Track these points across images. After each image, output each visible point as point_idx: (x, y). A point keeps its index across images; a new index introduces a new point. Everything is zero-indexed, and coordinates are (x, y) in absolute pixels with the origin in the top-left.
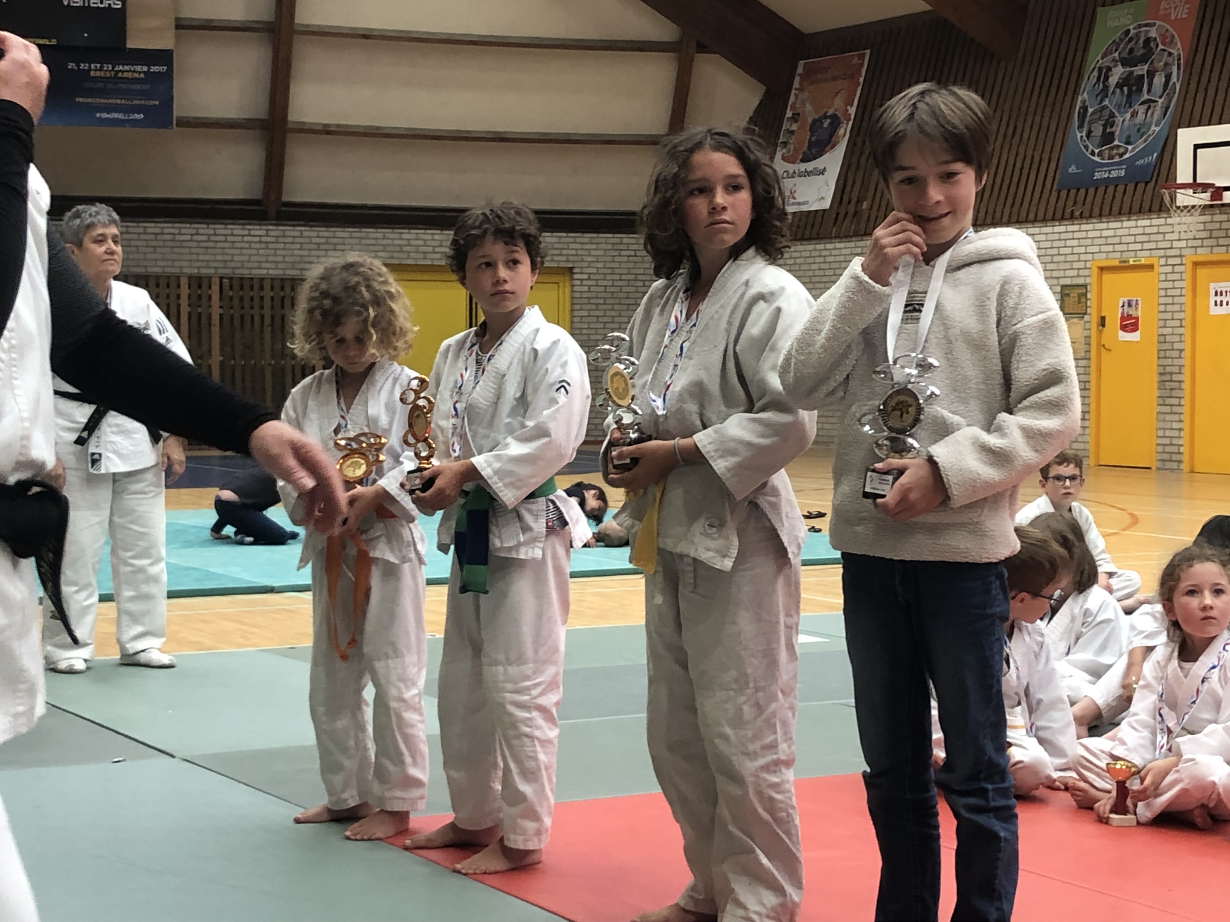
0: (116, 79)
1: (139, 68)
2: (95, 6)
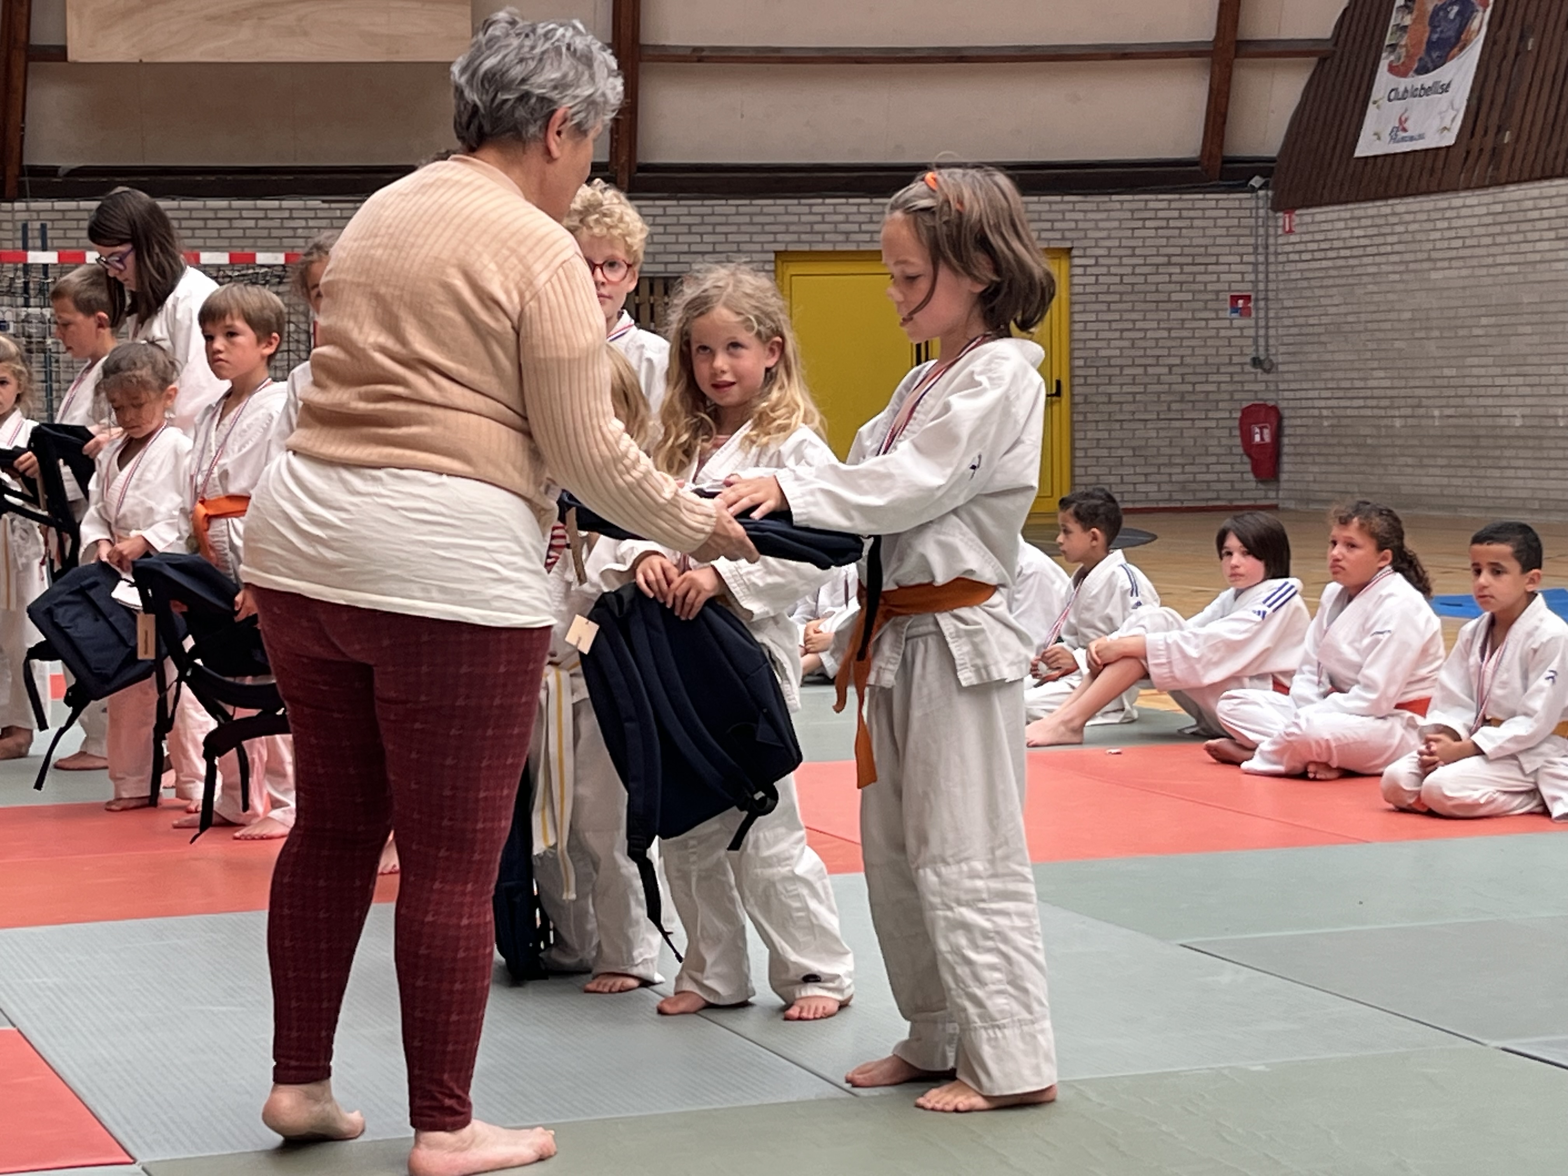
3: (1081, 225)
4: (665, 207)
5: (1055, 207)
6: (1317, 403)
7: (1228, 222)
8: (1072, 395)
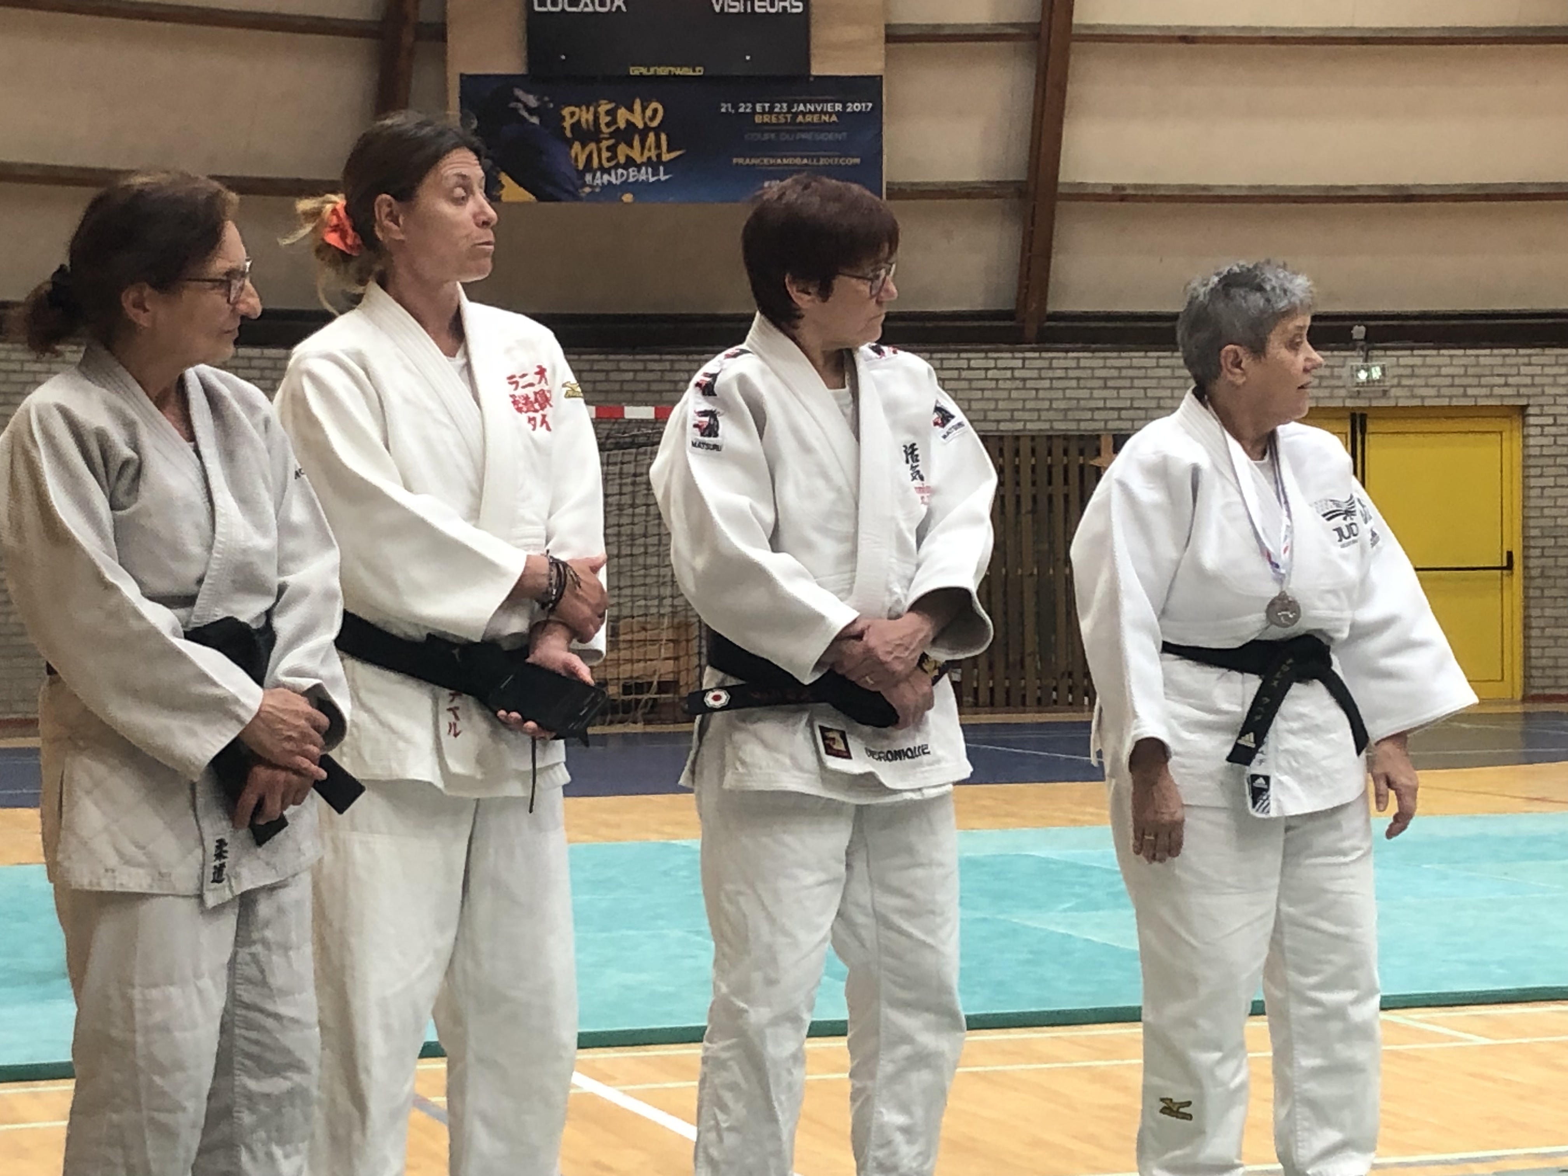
0: (794, 126)
1: (829, 107)
2: (763, 10)
3: (1537, 380)
4: (1078, 359)
5: (1509, 361)
8: (1526, 568)
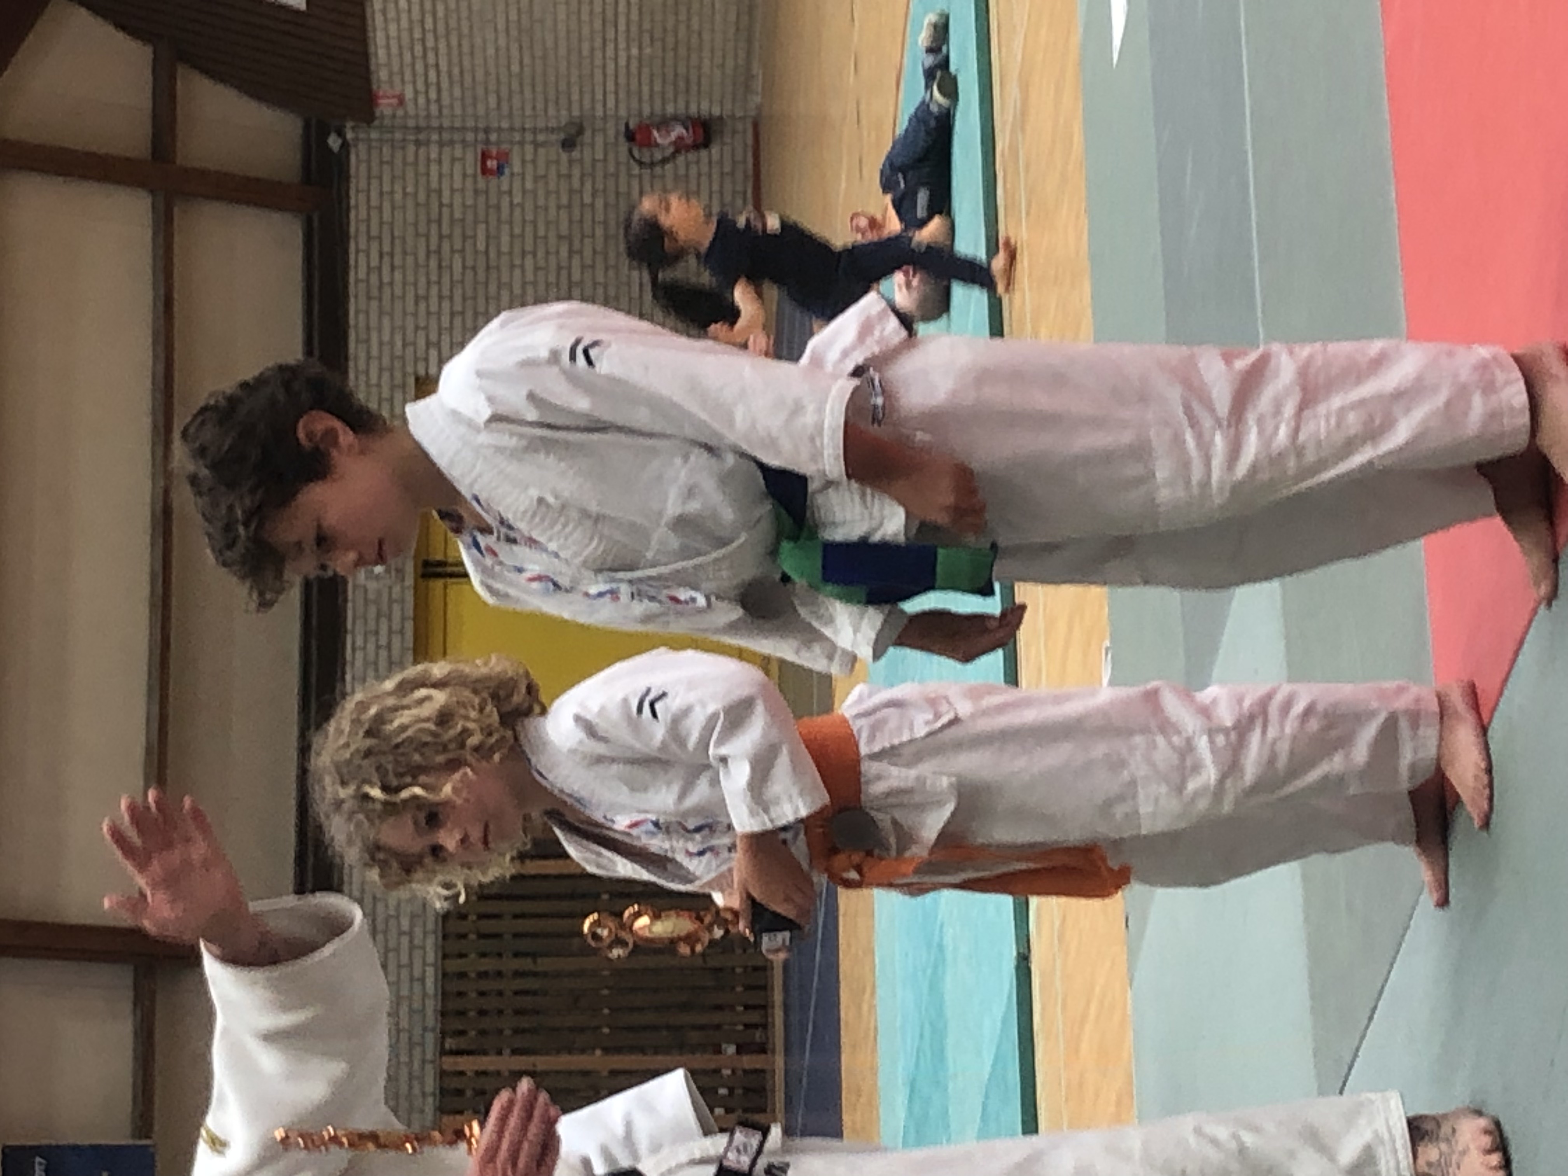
6: (622, 62)
7: (386, 178)
